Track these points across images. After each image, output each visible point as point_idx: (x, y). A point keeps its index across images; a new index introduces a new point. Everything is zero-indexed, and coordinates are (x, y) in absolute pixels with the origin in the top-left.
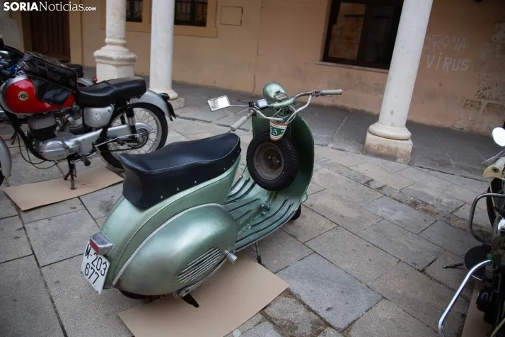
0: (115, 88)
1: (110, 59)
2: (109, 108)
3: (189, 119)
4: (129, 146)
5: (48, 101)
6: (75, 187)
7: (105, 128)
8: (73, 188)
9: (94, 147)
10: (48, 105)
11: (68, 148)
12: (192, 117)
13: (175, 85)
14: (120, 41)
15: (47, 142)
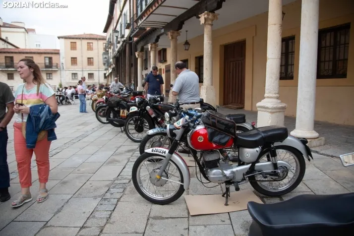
0: (263, 135)
1: (267, 108)
2: (258, 149)
3: (328, 156)
4: (272, 178)
5: (215, 142)
6: (228, 203)
7: (253, 164)
8: (226, 204)
9: (244, 177)
10: (214, 145)
11: (225, 176)
12: (331, 155)
13: (318, 125)
14: (274, 95)
15: (212, 170)
